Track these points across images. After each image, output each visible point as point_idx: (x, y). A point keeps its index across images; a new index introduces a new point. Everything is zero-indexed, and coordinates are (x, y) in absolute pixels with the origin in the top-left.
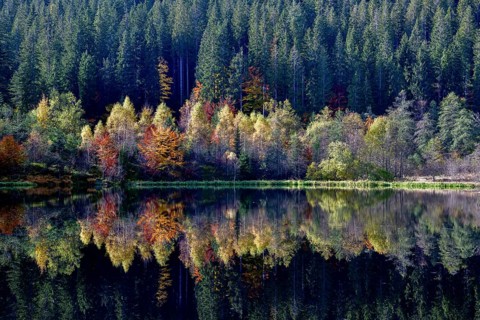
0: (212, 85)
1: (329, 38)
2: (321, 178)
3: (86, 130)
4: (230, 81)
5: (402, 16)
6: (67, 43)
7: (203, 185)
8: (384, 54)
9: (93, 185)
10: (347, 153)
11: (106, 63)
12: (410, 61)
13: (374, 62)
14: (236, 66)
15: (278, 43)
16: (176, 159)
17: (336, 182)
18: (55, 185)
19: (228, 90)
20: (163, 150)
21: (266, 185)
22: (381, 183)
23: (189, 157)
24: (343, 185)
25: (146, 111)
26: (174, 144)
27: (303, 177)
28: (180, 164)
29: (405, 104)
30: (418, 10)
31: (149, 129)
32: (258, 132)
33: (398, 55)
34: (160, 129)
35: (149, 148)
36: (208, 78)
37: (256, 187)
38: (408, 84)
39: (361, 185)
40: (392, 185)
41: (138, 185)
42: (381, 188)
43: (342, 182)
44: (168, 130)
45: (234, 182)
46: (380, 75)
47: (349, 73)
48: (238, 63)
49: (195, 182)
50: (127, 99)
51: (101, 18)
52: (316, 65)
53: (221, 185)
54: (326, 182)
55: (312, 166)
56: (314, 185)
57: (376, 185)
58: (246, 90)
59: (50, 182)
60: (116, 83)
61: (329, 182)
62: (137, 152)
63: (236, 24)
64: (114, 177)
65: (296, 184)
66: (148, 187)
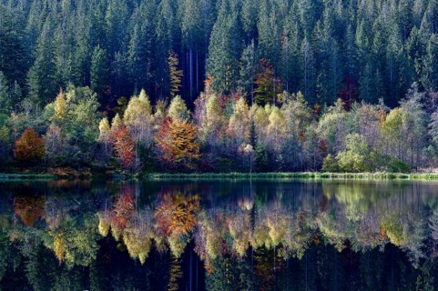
0: (223, 78)
1: (339, 30)
2: (337, 170)
3: (103, 123)
4: (242, 74)
5: (409, 9)
6: (80, 38)
7: (219, 176)
8: (394, 46)
9: (111, 177)
10: (363, 145)
11: (118, 56)
12: (420, 54)
13: (385, 54)
14: (247, 58)
15: (288, 35)
16: (193, 151)
17: (354, 174)
18: (74, 177)
19: (239, 82)
20: (180, 142)
21: (283, 177)
22: (399, 174)
23: (205, 149)
25: (160, 104)
26: (190, 137)
27: (318, 168)
28: (196, 156)
29: (417, 96)
30: (425, 4)
31: (165, 122)
32: (272, 124)
33: (408, 47)
34: (176, 121)
35: (165, 140)
36: (219, 71)
37: (272, 179)
38: (419, 76)
39: (379, 177)
40: (410, 177)
41: (156, 177)
42: (398, 179)
43: (359, 174)
44: (184, 123)
45: (251, 174)
46: (390, 66)
47: (360, 65)
48: (249, 55)
49: (212, 174)
50: (143, 92)
51: (112, 13)
52: (327, 57)
53: (236, 177)
55: (328, 157)
56: (331, 177)
57: (394, 177)
58: (257, 82)
59: (70, 174)
60: (127, 76)
61: (346, 174)
62: (154, 144)
63: (245, 16)
64: (132, 170)
65: (313, 177)
66: (165, 179)
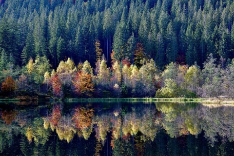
0: (119, 52)
1: (178, 28)
4: (128, 50)
5: (219, 17)
6: (53, 33)
7: (102, 100)
8: (206, 35)
9: (48, 100)
10: (174, 84)
11: (70, 42)
12: (218, 39)
13: (200, 40)
14: (130, 42)
16: (90, 88)
17: (168, 99)
18: (30, 100)
19: (126, 54)
20: (84, 83)
21: (134, 100)
22: (189, 99)
23: (96, 87)
24: (171, 100)
25: (80, 65)
26: (89, 80)
27: (153, 96)
28: (92, 90)
29: (212, 60)
30: (227, 14)
32: (133, 75)
33: (213, 36)
34: (83, 73)
35: (77, 82)
37: (128, 101)
39: (179, 100)
41: (70, 100)
42: (189, 102)
43: (170, 99)
44: (87, 74)
45: (118, 99)
46: (202, 46)
47: (187, 46)
48: (131, 41)
51: (70, 21)
52: (170, 41)
53: (110, 100)
54: (163, 99)
55: (158, 91)
56: (157, 100)
57: (187, 100)
58: (136, 54)
59: (27, 99)
60: (75, 52)
61: (165, 98)
62: (72, 84)
63: (134, 22)
64: (58, 97)
65: (149, 100)
66: (75, 101)
